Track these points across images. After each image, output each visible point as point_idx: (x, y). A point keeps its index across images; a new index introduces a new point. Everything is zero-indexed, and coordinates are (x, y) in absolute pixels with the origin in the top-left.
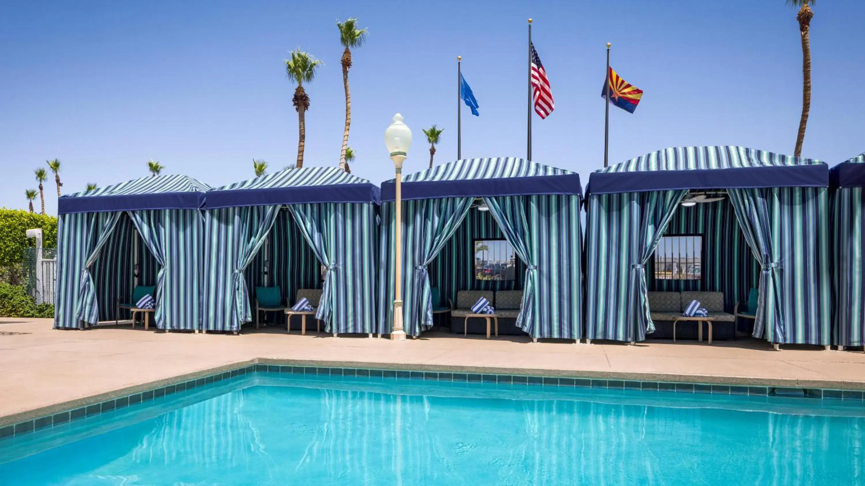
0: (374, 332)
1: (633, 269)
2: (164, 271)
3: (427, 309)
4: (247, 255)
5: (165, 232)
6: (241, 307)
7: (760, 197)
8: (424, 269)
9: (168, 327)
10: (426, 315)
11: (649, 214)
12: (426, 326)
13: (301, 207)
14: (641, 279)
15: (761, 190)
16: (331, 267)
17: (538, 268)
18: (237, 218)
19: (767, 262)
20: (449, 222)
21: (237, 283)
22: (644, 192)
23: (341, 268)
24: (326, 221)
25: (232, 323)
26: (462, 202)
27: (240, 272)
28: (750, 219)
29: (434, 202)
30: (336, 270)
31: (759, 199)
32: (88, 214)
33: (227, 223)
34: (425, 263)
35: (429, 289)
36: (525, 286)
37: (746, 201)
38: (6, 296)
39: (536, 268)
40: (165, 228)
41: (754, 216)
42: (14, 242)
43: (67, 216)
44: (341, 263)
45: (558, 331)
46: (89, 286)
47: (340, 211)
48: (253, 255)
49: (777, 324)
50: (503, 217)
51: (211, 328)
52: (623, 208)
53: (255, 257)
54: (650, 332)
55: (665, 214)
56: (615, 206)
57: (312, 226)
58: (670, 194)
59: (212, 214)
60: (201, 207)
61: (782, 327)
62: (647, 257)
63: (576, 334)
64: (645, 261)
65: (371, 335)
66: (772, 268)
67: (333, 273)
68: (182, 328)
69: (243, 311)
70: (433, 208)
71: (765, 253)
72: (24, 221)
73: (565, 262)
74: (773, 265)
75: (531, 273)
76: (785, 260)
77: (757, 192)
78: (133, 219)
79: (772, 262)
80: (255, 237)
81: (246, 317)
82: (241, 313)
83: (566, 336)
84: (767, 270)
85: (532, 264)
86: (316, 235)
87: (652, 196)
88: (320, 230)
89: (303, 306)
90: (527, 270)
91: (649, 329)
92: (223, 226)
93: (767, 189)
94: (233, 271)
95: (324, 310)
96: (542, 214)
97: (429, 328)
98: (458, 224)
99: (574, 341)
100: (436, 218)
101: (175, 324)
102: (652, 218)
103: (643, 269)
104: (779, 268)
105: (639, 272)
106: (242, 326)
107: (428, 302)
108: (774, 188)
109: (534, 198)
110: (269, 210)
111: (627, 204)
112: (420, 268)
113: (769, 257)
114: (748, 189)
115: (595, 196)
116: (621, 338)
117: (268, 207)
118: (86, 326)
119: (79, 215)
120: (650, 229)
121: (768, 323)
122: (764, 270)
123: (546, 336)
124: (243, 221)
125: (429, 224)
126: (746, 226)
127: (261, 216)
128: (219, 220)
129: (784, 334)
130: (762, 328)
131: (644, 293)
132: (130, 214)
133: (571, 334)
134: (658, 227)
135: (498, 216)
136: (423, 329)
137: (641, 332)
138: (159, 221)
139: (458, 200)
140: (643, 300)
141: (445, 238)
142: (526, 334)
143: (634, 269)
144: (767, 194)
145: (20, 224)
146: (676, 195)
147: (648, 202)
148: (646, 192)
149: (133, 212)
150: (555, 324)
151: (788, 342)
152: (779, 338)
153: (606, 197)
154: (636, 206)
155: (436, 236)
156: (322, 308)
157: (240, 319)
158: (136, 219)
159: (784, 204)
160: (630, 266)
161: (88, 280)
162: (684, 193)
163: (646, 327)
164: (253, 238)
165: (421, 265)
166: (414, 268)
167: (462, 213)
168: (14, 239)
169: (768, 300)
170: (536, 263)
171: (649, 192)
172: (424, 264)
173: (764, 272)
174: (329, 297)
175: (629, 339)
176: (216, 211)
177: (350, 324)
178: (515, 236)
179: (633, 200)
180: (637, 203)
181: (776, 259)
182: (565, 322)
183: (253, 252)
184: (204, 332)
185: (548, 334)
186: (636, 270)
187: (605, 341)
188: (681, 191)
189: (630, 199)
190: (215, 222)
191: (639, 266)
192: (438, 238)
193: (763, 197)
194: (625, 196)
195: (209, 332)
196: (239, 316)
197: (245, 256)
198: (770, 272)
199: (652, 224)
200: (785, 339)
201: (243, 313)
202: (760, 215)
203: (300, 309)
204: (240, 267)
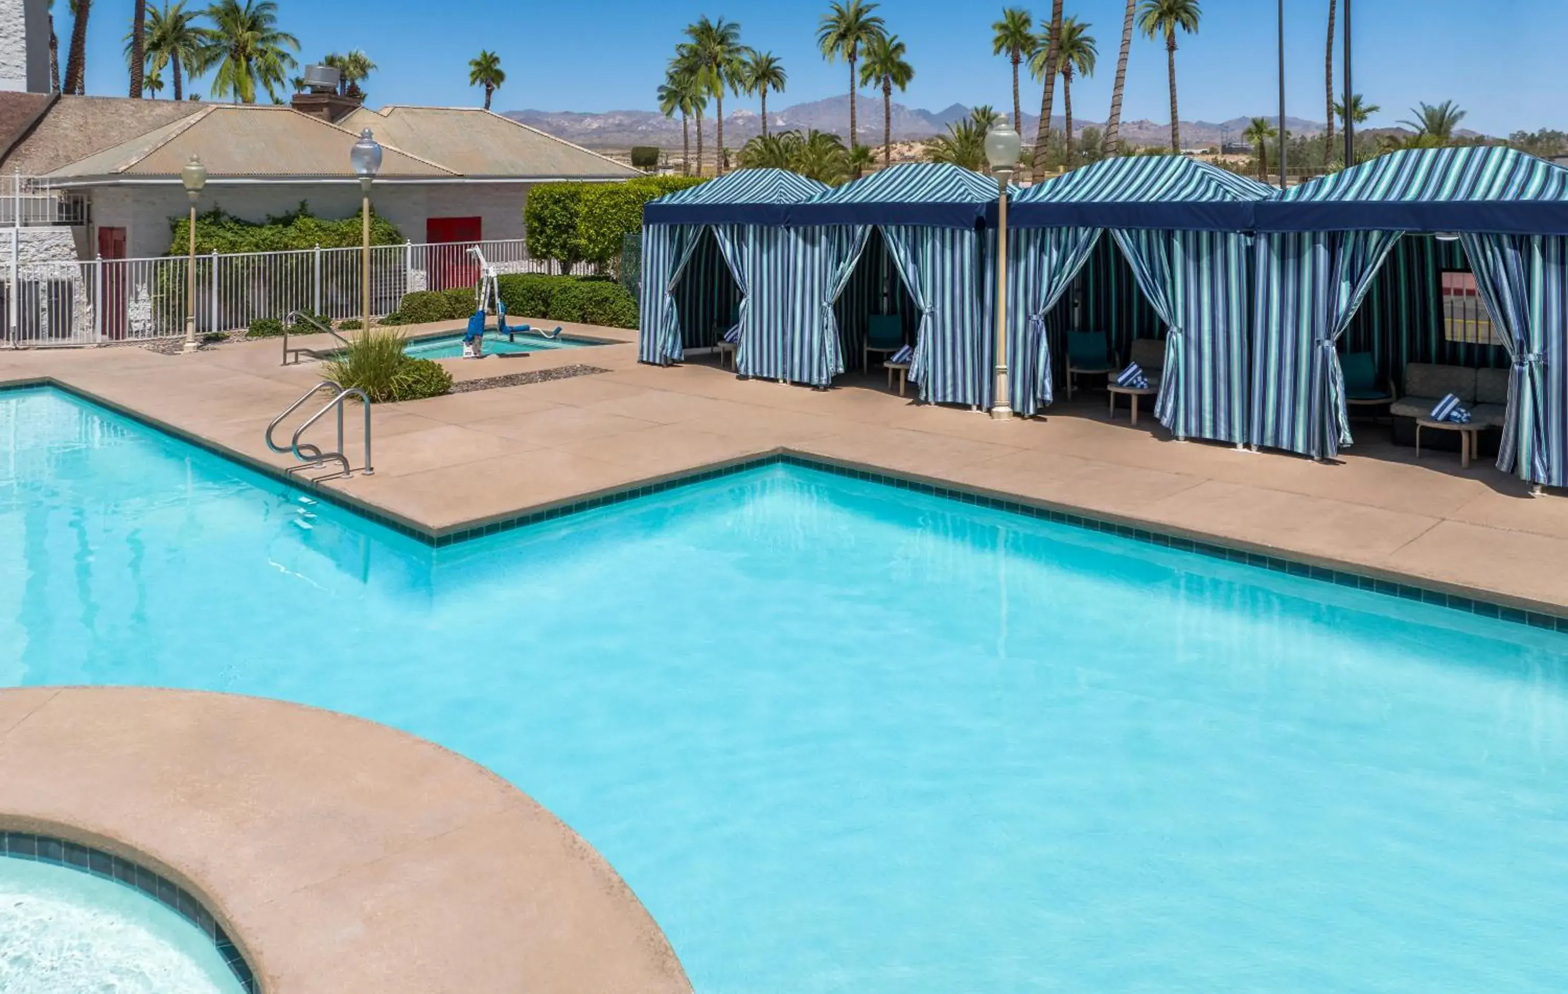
0: (977, 403)
1: (1317, 346)
2: (746, 302)
3: (1045, 377)
4: (836, 285)
5: (748, 251)
6: (830, 352)
7: (1510, 248)
8: (1040, 321)
9: (751, 373)
10: (1044, 386)
11: (1343, 265)
12: (1044, 401)
13: (894, 229)
14: (1330, 363)
15: (1513, 237)
16: (927, 311)
17: (1183, 332)
18: (823, 237)
19: (1521, 351)
20: (1071, 258)
21: (825, 319)
22: (1334, 232)
23: (938, 312)
24: (922, 250)
25: (820, 373)
26: (1087, 232)
27: (829, 306)
28: (1495, 281)
29: (1051, 232)
30: (932, 314)
31: (1510, 252)
32: (671, 227)
33: (813, 245)
34: (1041, 311)
35: (1047, 349)
36: (1166, 356)
37: (1489, 253)
38: (607, 299)
39: (1181, 331)
40: (748, 247)
41: (1500, 276)
42: (619, 225)
43: (651, 226)
44: (938, 305)
45: (1212, 428)
46: (672, 312)
47: (938, 238)
48: (843, 284)
49: (1537, 454)
50: (1136, 255)
51: (796, 379)
52: (1304, 253)
53: (846, 287)
54: (1345, 446)
55: (1367, 267)
56: (1291, 249)
57: (906, 254)
58: (1375, 236)
59: (797, 232)
60: (787, 223)
61: (1545, 460)
62: (1340, 330)
63: (1237, 436)
64: (1336, 336)
65: (974, 408)
66: (1530, 363)
67: (929, 319)
68: (765, 375)
69: (833, 357)
70: (1050, 238)
71: (1518, 337)
72: (630, 198)
73: (1221, 327)
74: (1532, 357)
75: (1174, 338)
76: (1551, 350)
77: (1505, 240)
78: (716, 234)
79: (1529, 351)
80: (845, 262)
81: (837, 367)
82: (831, 360)
83: (1222, 436)
84: (1522, 364)
85: (1176, 325)
86: (911, 267)
87: (1347, 238)
88: (915, 261)
89: (904, 358)
90: (1169, 333)
91: (1343, 441)
92: (809, 247)
93: (1522, 237)
94: (820, 303)
95: (918, 369)
96: (1189, 257)
97: (1048, 405)
98: (1082, 262)
99: (1234, 445)
100: (1055, 254)
101: (757, 370)
102: (1347, 271)
103: (1334, 348)
104: (1542, 362)
105: (1328, 352)
106: (832, 378)
107: (1045, 367)
108: (1533, 235)
109: (1178, 234)
110: (859, 229)
111: (1309, 247)
112: (1035, 317)
113: (1525, 344)
114: (1492, 234)
115: (1263, 236)
116: (1300, 448)
117: (857, 226)
118: (670, 362)
119: (662, 226)
120: (1345, 287)
121: (1521, 450)
122: (1516, 363)
123: (1193, 434)
124: (830, 242)
125: (1046, 259)
126: (1488, 293)
127: (851, 238)
128: (805, 240)
129: (1548, 470)
130: (1511, 459)
131: (1335, 384)
132: (714, 229)
133: (1230, 434)
134: (1357, 284)
135: (1129, 253)
136: (1039, 406)
137: (1331, 443)
138: (742, 238)
139: (1081, 230)
140: (1333, 395)
141: (1066, 279)
142: (1167, 430)
143: (1320, 347)
144: (1522, 245)
145: (626, 203)
146: (1384, 238)
147: (1340, 246)
148: (1338, 231)
149: (717, 226)
150: (1208, 416)
151: (1554, 483)
152: (1539, 476)
153: (1278, 236)
154: (1322, 252)
155: (1054, 276)
156: (916, 366)
157: (830, 368)
158: (719, 234)
159: (1549, 261)
160: (1313, 343)
161: (671, 305)
162: (1397, 236)
163: (1339, 437)
164: (842, 263)
165: (1035, 313)
166: (1027, 318)
167: (1087, 247)
168: (619, 222)
169: (1523, 413)
170: (1180, 324)
171: (1342, 232)
172: (1040, 313)
173: (1517, 367)
174: (924, 351)
175: (1313, 453)
176: (801, 229)
177: (949, 390)
178: (1153, 285)
179: (1319, 243)
180: (1325, 247)
181: (1536, 348)
182: (1222, 415)
183: (842, 281)
184: (788, 382)
185: (1196, 431)
186: (1323, 348)
187: (1276, 450)
188: (1392, 232)
189: (1314, 242)
190: (800, 242)
191: (1327, 343)
192: (1057, 278)
193: (1515, 248)
194: (1307, 236)
195: (793, 383)
196: (829, 364)
197: (834, 285)
198: (1526, 368)
199: (1346, 280)
200: (1549, 478)
201: (833, 361)
202: (1510, 276)
203: (900, 361)
204: (829, 299)
